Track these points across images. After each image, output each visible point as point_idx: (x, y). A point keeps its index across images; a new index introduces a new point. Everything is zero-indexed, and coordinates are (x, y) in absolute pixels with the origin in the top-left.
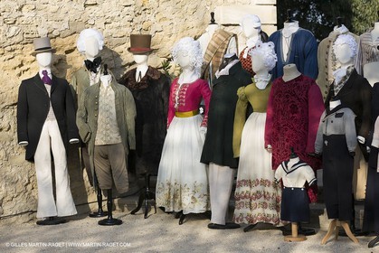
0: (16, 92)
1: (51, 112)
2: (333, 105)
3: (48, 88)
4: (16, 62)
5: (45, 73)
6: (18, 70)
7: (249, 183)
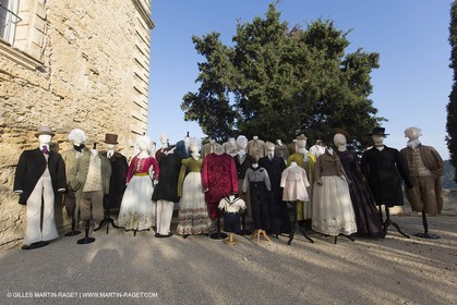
0: (18, 157)
1: (47, 170)
2: (256, 165)
3: (47, 156)
4: (21, 139)
5: (45, 147)
6: (21, 145)
7: (185, 211)
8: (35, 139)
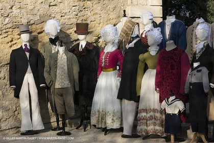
0: (9, 57)
1: (29, 69)
2: (196, 65)
4: (9, 39)
5: (26, 45)
6: (10, 44)
7: (146, 111)
8: (19, 37)
